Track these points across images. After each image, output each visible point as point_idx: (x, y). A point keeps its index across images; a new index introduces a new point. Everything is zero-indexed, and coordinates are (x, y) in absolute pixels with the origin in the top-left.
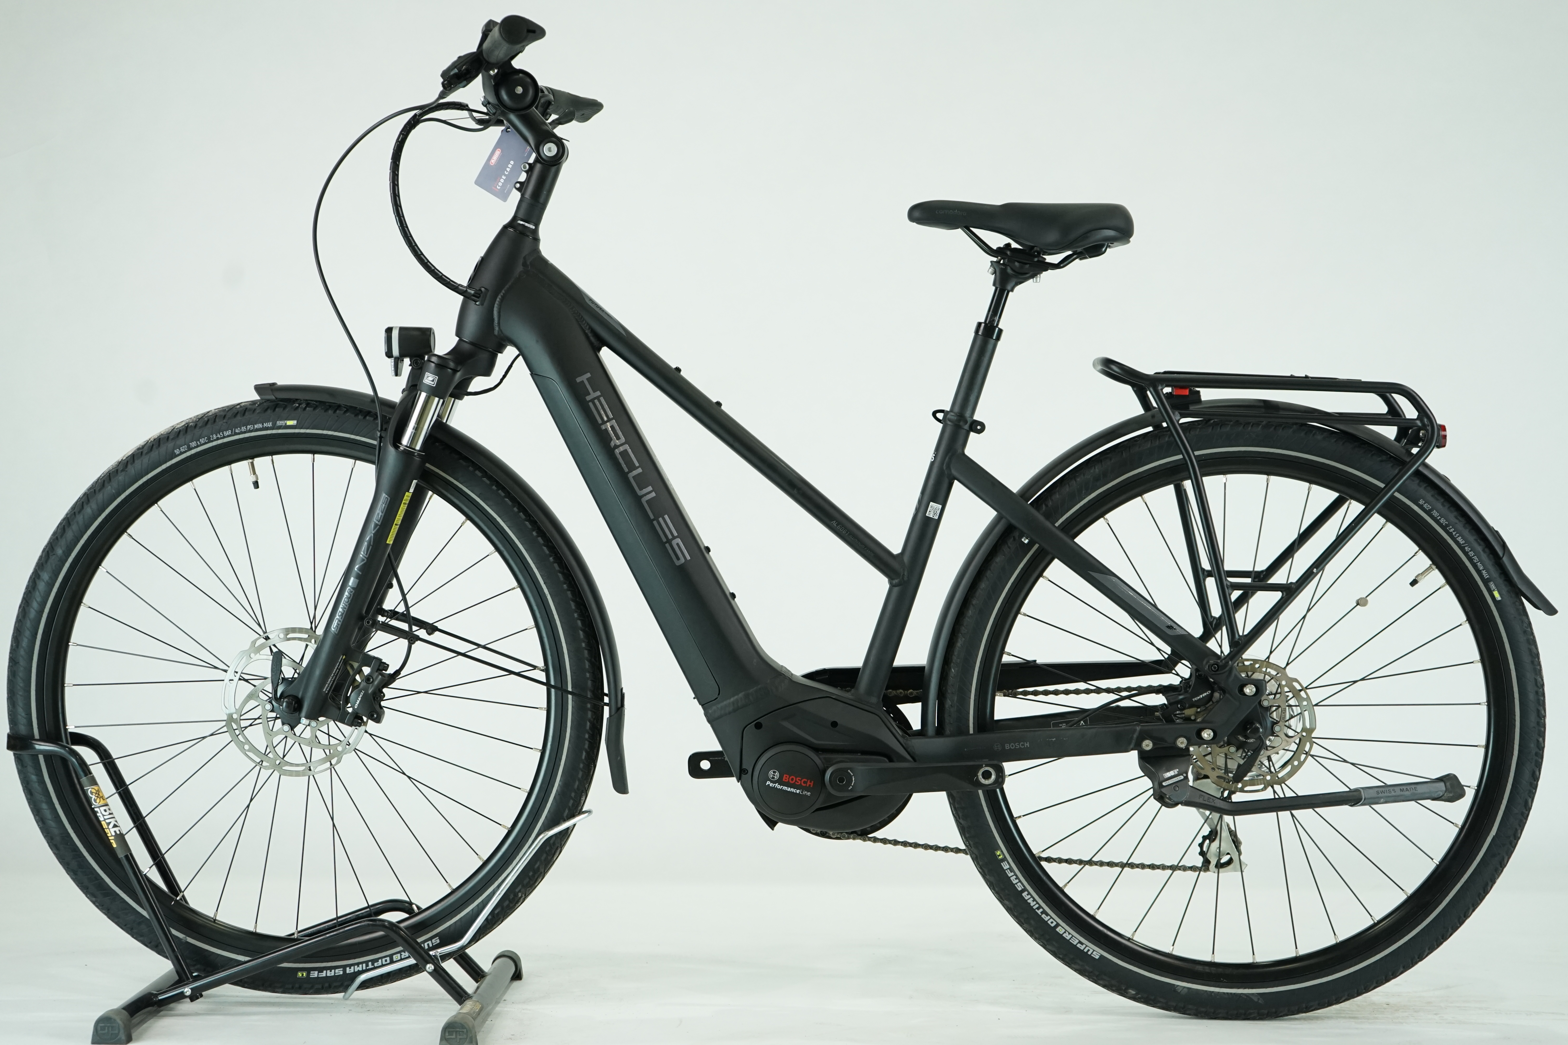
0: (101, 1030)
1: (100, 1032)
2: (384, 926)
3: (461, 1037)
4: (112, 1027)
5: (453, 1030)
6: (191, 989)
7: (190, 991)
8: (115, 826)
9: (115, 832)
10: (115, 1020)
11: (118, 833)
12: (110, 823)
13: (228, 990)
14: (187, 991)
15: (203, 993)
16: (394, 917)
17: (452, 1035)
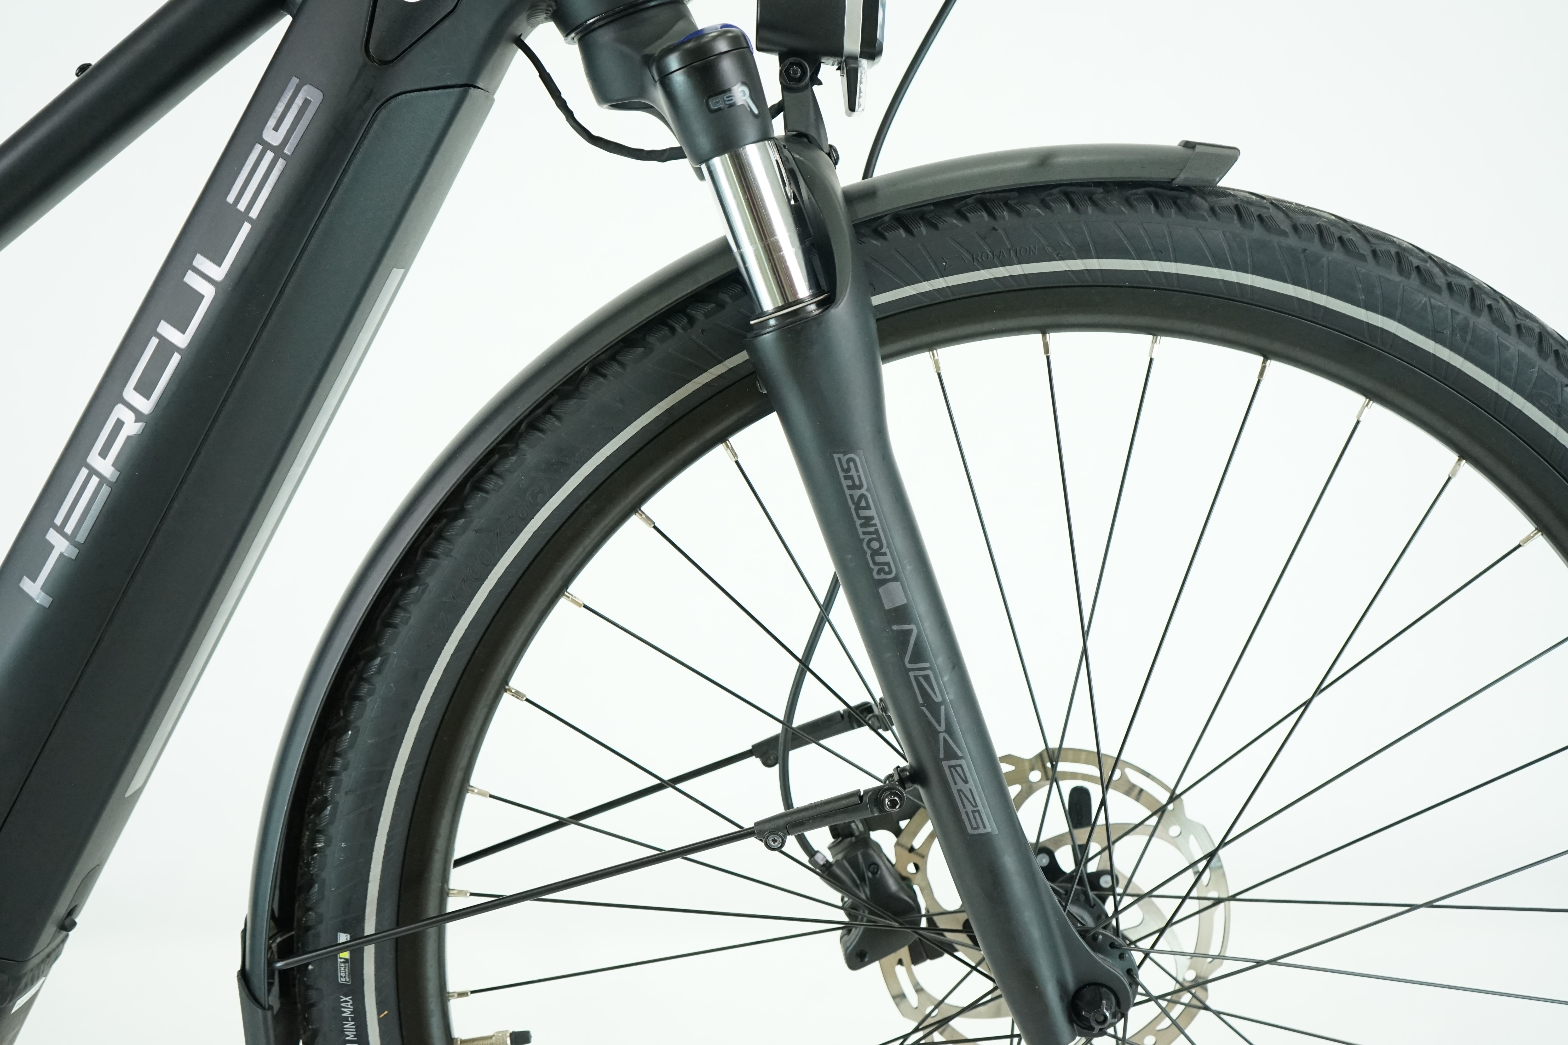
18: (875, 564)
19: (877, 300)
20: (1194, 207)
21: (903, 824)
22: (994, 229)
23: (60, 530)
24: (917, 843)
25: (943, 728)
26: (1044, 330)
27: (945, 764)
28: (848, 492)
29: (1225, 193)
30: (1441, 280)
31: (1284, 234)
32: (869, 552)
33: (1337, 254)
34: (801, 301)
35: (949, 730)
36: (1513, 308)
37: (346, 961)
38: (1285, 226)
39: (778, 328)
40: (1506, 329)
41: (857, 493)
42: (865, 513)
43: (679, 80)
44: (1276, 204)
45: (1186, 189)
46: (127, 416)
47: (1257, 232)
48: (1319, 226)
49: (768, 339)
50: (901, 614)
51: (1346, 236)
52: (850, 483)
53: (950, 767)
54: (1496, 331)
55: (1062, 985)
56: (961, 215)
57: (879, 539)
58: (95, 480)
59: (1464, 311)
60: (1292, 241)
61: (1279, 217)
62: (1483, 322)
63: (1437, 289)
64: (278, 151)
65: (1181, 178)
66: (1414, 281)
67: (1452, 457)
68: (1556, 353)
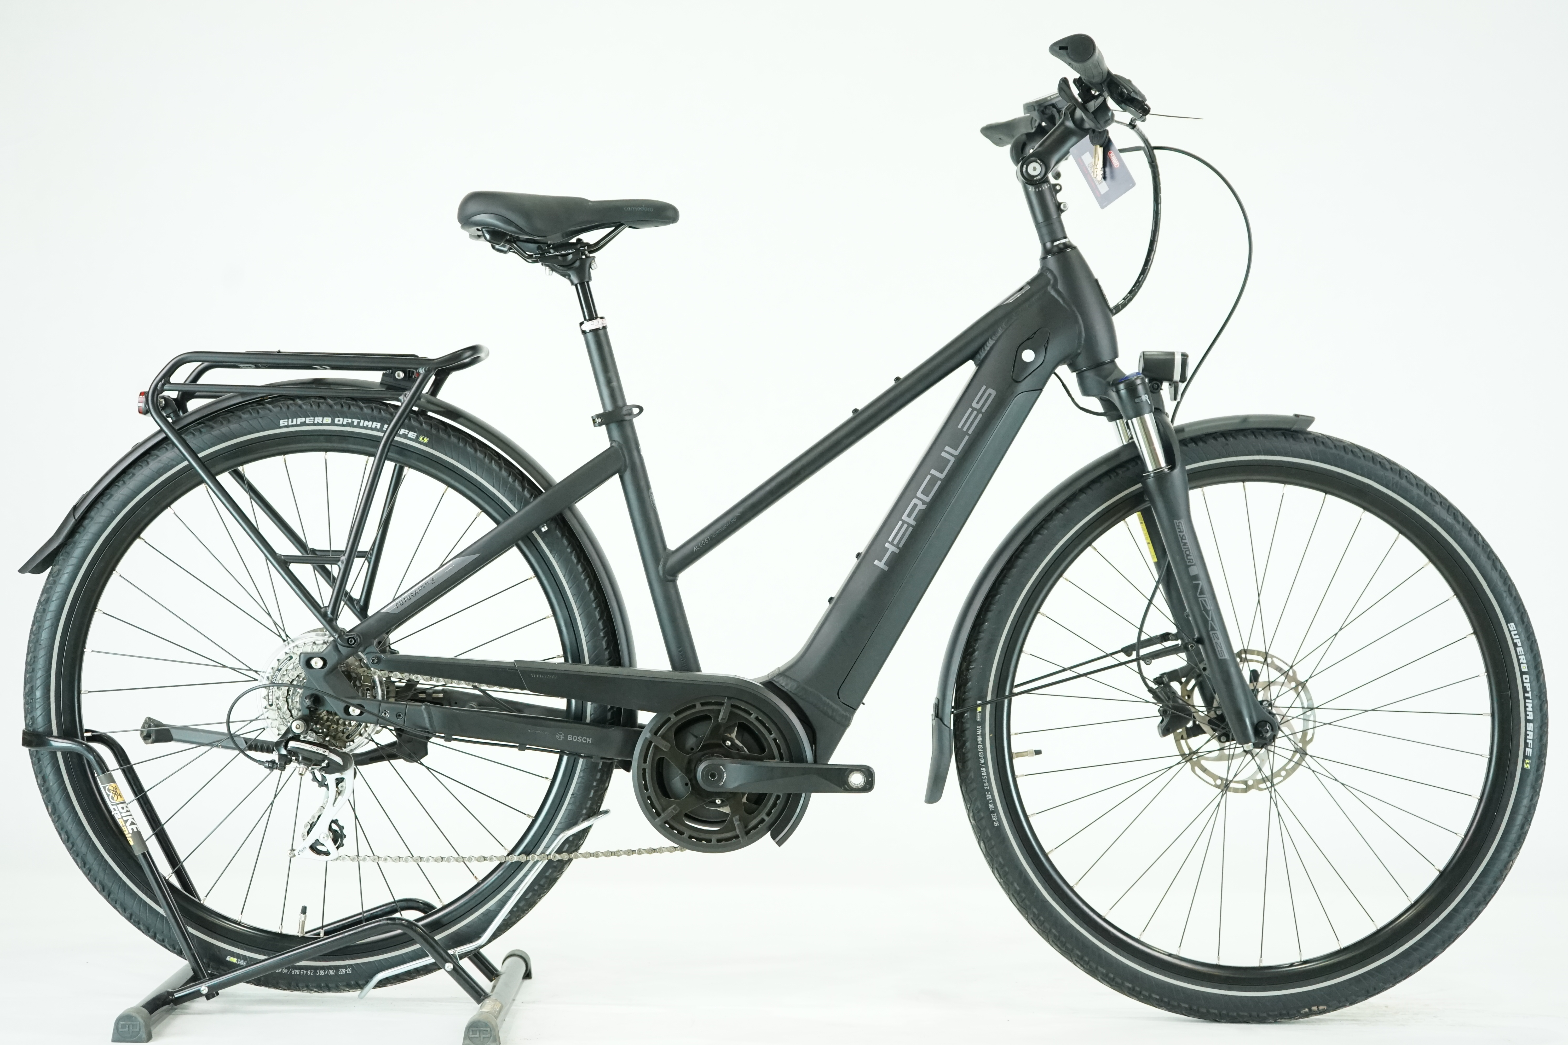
0: (121, 1028)
1: (120, 1030)
2: (403, 925)
3: (484, 1036)
4: (133, 1025)
5: (476, 1029)
6: (209, 987)
7: (207, 989)
8: (132, 823)
9: (132, 829)
10: (136, 1018)
11: (135, 830)
12: (127, 820)
13: (243, 988)
14: (204, 989)
15: (219, 992)
16: (411, 915)
17: (476, 1034)
18: (1188, 559)
19: (1188, 467)
20: (1299, 438)
21: (1184, 680)
22: (1227, 444)
23: (891, 543)
24: (1189, 687)
25: (1210, 619)
26: (1243, 481)
27: (1211, 633)
28: (1179, 534)
29: (1310, 433)
30: (1388, 466)
31: (1331, 448)
32: (1185, 555)
33: (1350, 456)
34: (1162, 468)
35: (1212, 620)
36: (1415, 477)
37: (980, 712)
38: (1332, 445)
39: (1154, 477)
40: (1412, 484)
41: (1181, 534)
42: (1184, 541)
43: (1123, 392)
44: (1328, 438)
45: (1297, 432)
46: (919, 503)
47: (1322, 447)
48: (1344, 446)
49: (1151, 481)
50: (1196, 577)
51: (1354, 450)
52: (1179, 530)
53: (1213, 634)
54: (1409, 485)
55: (1252, 723)
56: (1215, 439)
57: (1189, 551)
58: (905, 526)
59: (1397, 478)
60: (1334, 451)
61: (1329, 442)
62: (1404, 482)
63: (1386, 469)
64: (979, 411)
65: (1295, 428)
66: (1378, 467)
67: (1397, 532)
68: (1431, 494)
